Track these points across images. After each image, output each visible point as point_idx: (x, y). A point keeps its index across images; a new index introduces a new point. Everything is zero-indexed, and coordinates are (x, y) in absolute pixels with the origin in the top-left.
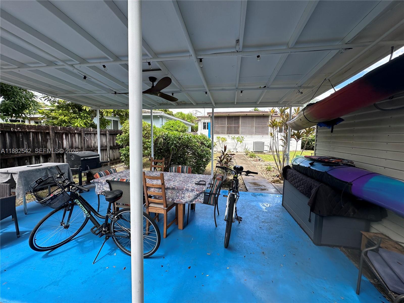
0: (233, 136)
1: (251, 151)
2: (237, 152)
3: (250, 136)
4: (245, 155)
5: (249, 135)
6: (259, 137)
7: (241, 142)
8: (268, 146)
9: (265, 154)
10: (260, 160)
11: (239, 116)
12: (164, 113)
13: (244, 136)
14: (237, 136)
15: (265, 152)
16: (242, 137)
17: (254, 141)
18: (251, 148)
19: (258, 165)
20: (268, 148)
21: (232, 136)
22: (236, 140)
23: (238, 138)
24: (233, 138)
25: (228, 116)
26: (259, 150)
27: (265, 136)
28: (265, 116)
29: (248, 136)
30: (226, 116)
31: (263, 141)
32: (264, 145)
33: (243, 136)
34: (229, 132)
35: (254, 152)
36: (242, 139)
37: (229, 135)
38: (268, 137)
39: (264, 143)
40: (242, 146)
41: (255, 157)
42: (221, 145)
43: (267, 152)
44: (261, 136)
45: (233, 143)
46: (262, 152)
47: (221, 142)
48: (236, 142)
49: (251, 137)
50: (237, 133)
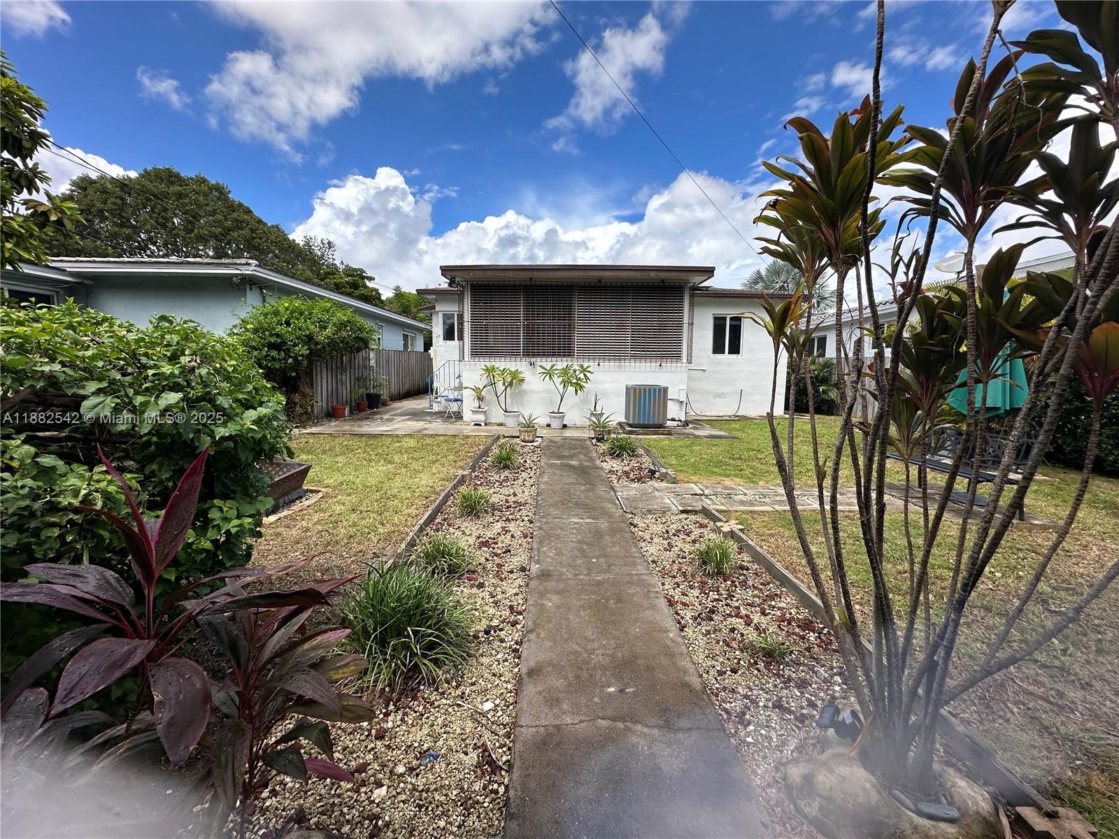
0: (547, 363)
1: (614, 423)
2: (565, 426)
3: (612, 363)
4: (594, 441)
5: (609, 360)
6: (648, 369)
7: (579, 387)
8: (682, 402)
9: (670, 434)
10: (657, 475)
11: (573, 286)
12: (256, 266)
13: (591, 365)
14: (561, 364)
15: (669, 423)
16: (582, 366)
17: (631, 383)
18: (615, 412)
19: (649, 511)
20: (681, 409)
21: (544, 364)
22: (558, 380)
23: (565, 372)
24: (549, 373)
25: (528, 283)
26: (649, 421)
27: (669, 365)
28: (670, 287)
29: (606, 365)
30: (518, 283)
31: (663, 384)
32: (665, 399)
33: (585, 365)
34: (533, 350)
35: (631, 426)
36: (582, 376)
37: (533, 360)
38: (679, 369)
39: (666, 390)
40: (585, 401)
41: (633, 453)
42: (502, 399)
43: (678, 426)
44: (654, 365)
45: (549, 391)
46: (661, 426)
47: (500, 387)
48: (561, 387)
49: (616, 369)
50: (565, 350)
